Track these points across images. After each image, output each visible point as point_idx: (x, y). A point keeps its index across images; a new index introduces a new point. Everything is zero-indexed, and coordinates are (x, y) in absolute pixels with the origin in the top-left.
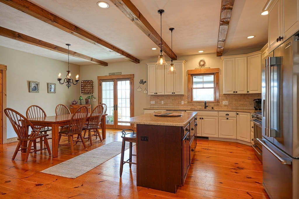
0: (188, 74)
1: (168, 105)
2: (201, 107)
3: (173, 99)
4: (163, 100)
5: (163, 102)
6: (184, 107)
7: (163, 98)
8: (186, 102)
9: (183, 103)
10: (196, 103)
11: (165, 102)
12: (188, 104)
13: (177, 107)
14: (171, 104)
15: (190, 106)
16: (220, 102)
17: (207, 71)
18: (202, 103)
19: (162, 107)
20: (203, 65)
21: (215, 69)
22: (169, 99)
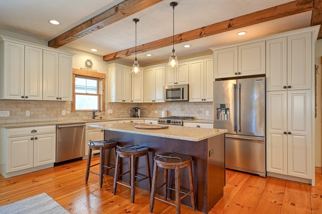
0: (73, 74)
1: (38, 117)
2: (87, 117)
3: (49, 107)
4: (29, 109)
5: (28, 113)
6: (66, 118)
7: (29, 105)
8: (69, 112)
9: (64, 113)
10: (81, 112)
11: (32, 113)
12: (71, 115)
13: (55, 120)
14: (45, 116)
15: (73, 117)
16: (106, 111)
17: (94, 74)
18: (88, 112)
19: (27, 121)
20: (90, 66)
21: (102, 73)
22: (42, 107)
